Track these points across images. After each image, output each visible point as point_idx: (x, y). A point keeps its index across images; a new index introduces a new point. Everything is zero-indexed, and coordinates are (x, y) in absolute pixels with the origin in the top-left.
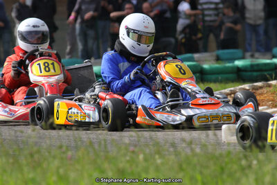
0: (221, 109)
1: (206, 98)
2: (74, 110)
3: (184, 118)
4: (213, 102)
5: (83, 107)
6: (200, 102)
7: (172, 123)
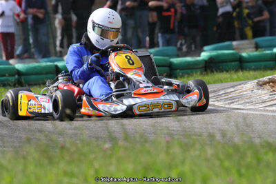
0: (163, 98)
1: (149, 87)
2: (33, 102)
3: (124, 108)
4: (155, 91)
5: (39, 98)
6: (143, 91)
7: (114, 113)
